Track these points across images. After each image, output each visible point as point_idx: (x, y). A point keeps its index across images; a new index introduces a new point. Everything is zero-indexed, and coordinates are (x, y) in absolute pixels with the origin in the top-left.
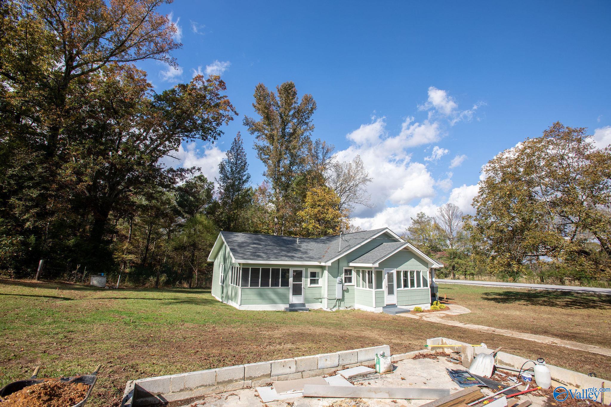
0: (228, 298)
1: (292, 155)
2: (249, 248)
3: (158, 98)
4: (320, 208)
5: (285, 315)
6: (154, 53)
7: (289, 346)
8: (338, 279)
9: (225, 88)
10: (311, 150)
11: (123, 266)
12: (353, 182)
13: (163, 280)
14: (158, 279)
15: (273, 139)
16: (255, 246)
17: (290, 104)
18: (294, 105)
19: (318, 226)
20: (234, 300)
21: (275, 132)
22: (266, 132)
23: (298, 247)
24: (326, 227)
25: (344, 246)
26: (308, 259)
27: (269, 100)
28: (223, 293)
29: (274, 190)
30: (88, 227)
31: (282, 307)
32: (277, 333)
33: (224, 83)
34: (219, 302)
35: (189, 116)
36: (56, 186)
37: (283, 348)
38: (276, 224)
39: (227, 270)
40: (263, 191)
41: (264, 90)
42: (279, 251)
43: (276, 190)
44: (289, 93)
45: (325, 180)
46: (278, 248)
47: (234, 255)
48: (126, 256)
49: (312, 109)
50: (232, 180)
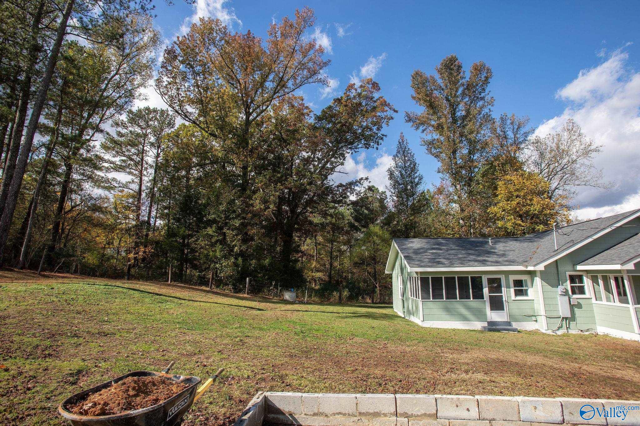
0: (410, 313)
1: (470, 142)
2: (426, 254)
3: (319, 119)
4: (518, 200)
5: (482, 335)
6: (307, 78)
7: (480, 376)
8: (560, 289)
9: (379, 89)
10: (495, 130)
11: (314, 284)
12: (568, 157)
13: (346, 295)
14: (340, 294)
15: (443, 128)
16: (434, 251)
17: (455, 83)
18: (461, 82)
19: (520, 222)
20: (415, 315)
21: (443, 120)
22: (433, 123)
23: (491, 249)
24: (532, 223)
25: (563, 242)
26: (507, 263)
27: (430, 86)
28: (404, 307)
29: (454, 187)
30: (278, 249)
31: (478, 325)
32: (464, 358)
33: (377, 84)
34: (401, 317)
35: (350, 128)
36: (250, 215)
37: (470, 378)
38: (462, 227)
39: (405, 281)
40: (440, 191)
41: (421, 76)
42: (465, 256)
43: (456, 187)
44: (452, 69)
45: (523, 163)
46: (463, 252)
47: (408, 263)
48: (315, 274)
49: (487, 78)
50: (404, 184)
